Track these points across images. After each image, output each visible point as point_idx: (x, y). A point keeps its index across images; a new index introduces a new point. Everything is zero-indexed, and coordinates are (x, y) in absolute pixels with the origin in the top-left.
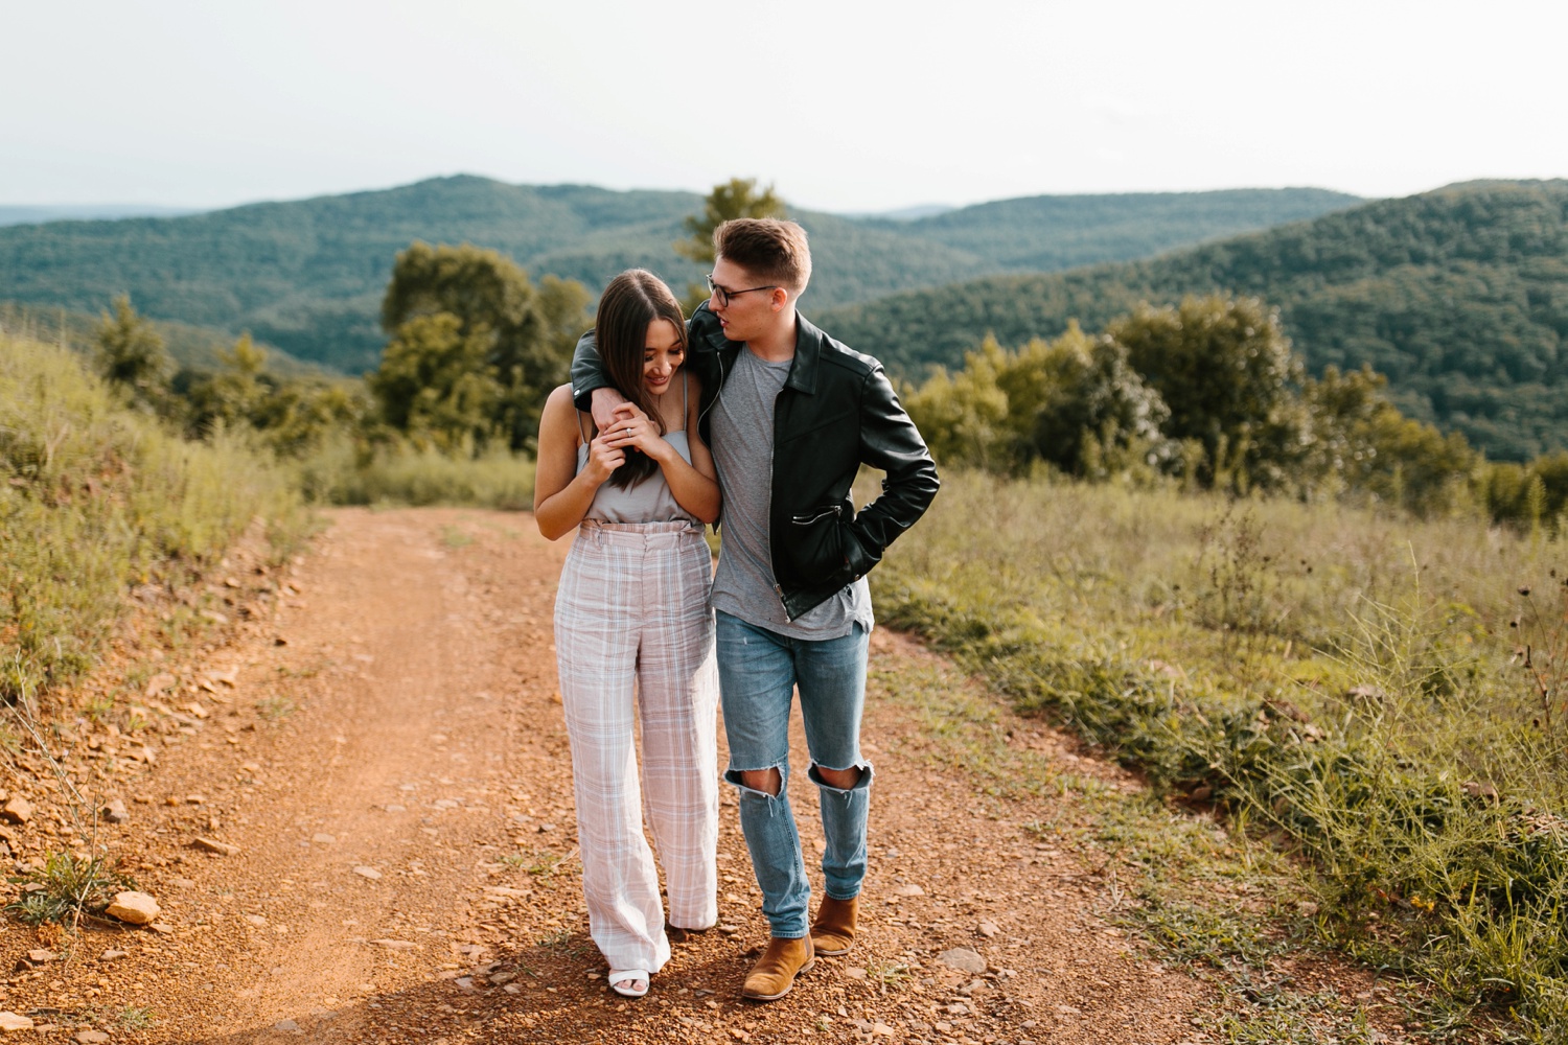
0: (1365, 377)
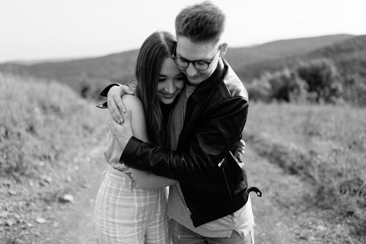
0: (356, 77)
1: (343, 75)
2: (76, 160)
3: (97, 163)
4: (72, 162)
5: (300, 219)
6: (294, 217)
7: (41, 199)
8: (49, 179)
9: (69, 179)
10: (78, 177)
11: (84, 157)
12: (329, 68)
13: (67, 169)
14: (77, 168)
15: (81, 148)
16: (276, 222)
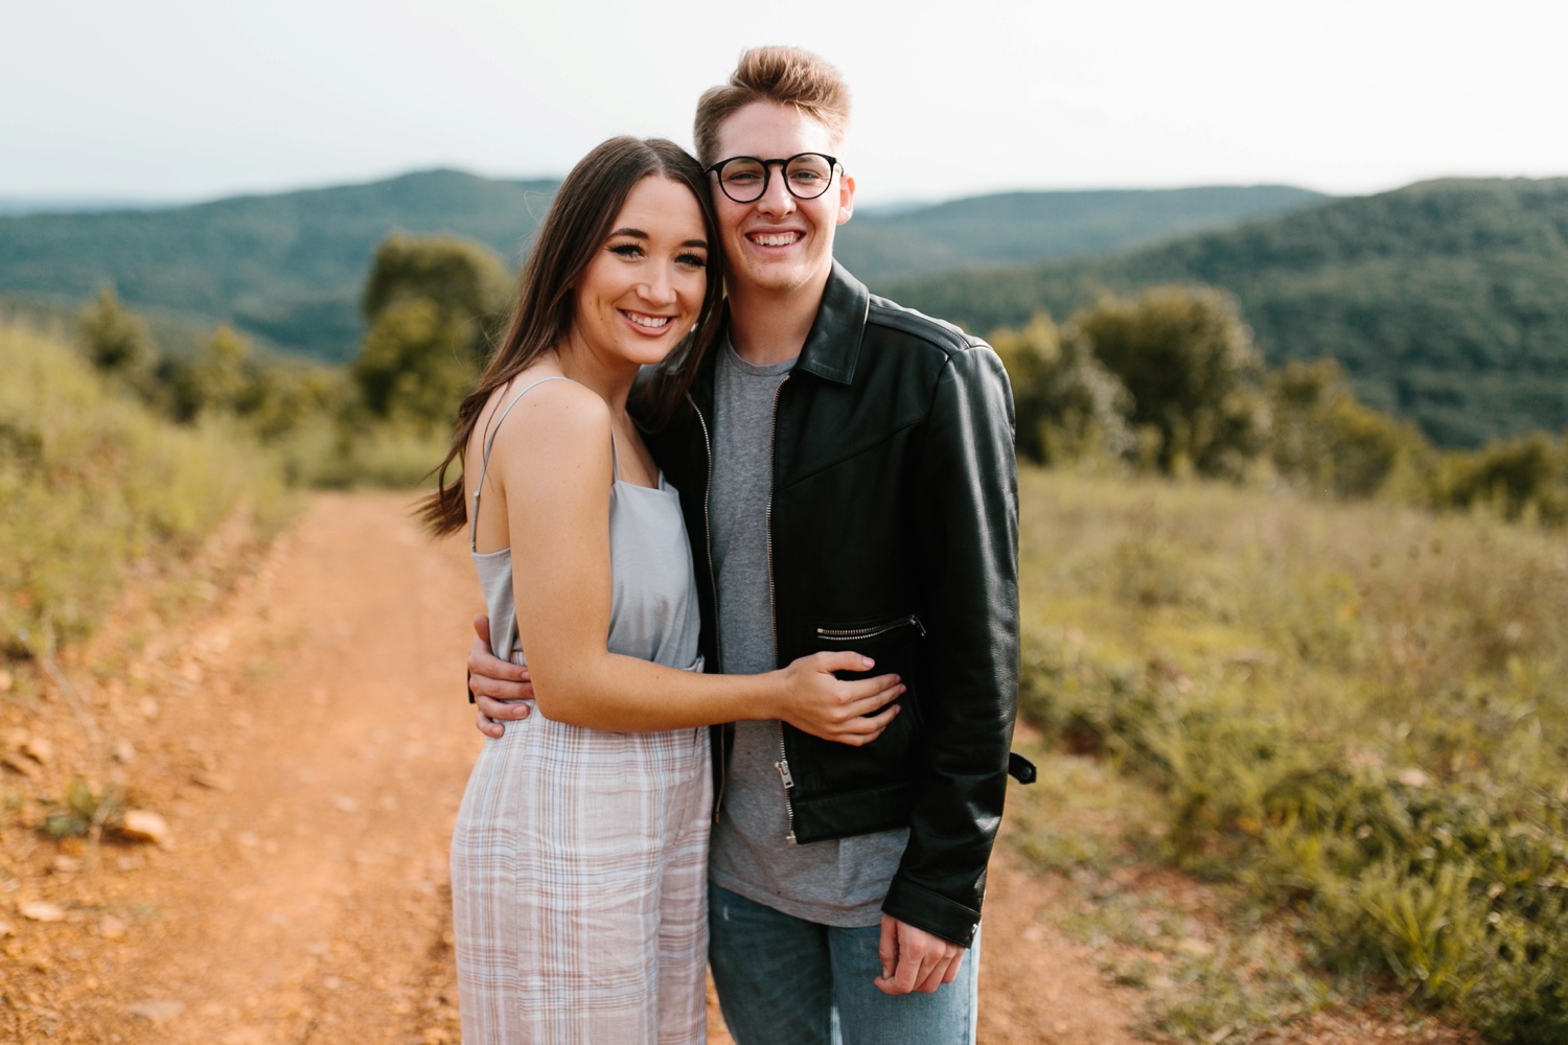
1: (1275, 360)
2: (139, 672)
3: (237, 689)
4: (127, 681)
5: (1113, 915)
6: (1091, 908)
7: (21, 826)
8: (41, 748)
9: (126, 750)
10: (166, 747)
11: (173, 661)
12: (1220, 329)
13: (105, 706)
14: (149, 706)
15: (152, 623)
16: (1021, 928)
